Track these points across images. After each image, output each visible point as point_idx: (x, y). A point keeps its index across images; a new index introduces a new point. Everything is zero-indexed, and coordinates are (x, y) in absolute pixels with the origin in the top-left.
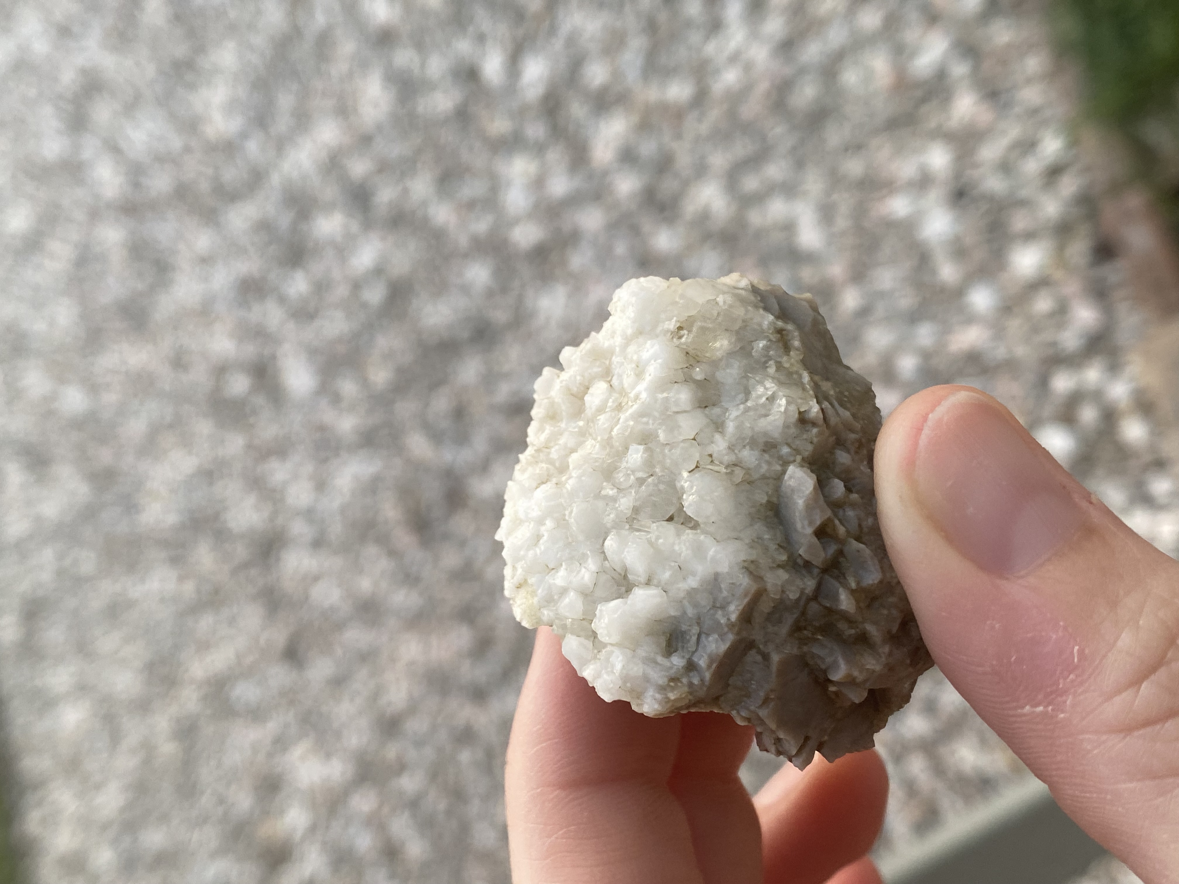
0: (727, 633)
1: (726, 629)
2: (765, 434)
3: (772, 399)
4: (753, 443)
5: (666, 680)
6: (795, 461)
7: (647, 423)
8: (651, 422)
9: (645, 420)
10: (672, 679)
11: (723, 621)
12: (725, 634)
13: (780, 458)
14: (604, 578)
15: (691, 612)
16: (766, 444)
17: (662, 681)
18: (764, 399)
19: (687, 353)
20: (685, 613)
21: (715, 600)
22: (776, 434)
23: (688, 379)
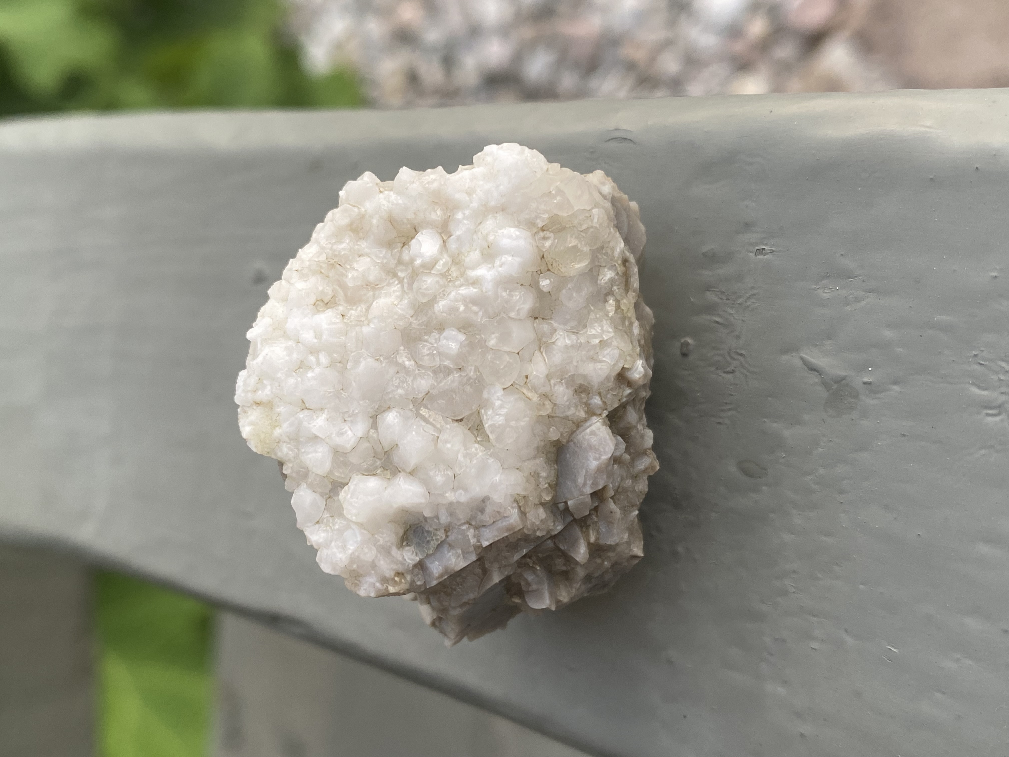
0: (472, 552)
1: (472, 549)
2: (585, 377)
3: (603, 344)
4: (570, 381)
5: (393, 573)
6: (600, 415)
7: (476, 313)
8: (481, 314)
9: (475, 308)
10: (398, 574)
11: (473, 541)
12: (468, 553)
13: (587, 404)
14: (365, 445)
15: (444, 519)
16: (581, 386)
17: (389, 574)
18: (597, 341)
19: (543, 257)
20: (437, 517)
21: (473, 518)
22: (595, 382)
23: (534, 285)
